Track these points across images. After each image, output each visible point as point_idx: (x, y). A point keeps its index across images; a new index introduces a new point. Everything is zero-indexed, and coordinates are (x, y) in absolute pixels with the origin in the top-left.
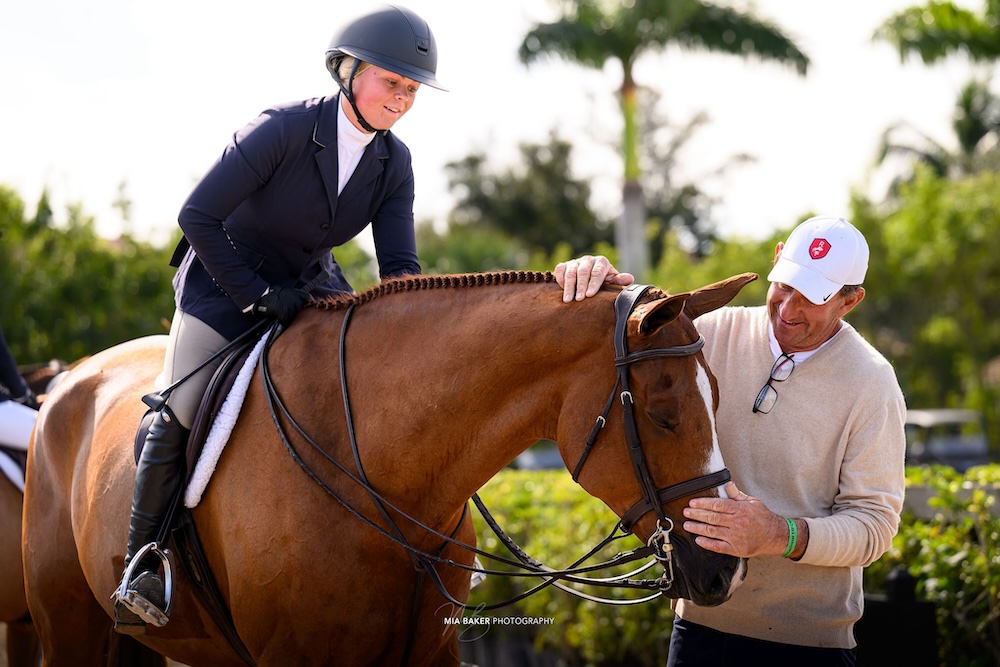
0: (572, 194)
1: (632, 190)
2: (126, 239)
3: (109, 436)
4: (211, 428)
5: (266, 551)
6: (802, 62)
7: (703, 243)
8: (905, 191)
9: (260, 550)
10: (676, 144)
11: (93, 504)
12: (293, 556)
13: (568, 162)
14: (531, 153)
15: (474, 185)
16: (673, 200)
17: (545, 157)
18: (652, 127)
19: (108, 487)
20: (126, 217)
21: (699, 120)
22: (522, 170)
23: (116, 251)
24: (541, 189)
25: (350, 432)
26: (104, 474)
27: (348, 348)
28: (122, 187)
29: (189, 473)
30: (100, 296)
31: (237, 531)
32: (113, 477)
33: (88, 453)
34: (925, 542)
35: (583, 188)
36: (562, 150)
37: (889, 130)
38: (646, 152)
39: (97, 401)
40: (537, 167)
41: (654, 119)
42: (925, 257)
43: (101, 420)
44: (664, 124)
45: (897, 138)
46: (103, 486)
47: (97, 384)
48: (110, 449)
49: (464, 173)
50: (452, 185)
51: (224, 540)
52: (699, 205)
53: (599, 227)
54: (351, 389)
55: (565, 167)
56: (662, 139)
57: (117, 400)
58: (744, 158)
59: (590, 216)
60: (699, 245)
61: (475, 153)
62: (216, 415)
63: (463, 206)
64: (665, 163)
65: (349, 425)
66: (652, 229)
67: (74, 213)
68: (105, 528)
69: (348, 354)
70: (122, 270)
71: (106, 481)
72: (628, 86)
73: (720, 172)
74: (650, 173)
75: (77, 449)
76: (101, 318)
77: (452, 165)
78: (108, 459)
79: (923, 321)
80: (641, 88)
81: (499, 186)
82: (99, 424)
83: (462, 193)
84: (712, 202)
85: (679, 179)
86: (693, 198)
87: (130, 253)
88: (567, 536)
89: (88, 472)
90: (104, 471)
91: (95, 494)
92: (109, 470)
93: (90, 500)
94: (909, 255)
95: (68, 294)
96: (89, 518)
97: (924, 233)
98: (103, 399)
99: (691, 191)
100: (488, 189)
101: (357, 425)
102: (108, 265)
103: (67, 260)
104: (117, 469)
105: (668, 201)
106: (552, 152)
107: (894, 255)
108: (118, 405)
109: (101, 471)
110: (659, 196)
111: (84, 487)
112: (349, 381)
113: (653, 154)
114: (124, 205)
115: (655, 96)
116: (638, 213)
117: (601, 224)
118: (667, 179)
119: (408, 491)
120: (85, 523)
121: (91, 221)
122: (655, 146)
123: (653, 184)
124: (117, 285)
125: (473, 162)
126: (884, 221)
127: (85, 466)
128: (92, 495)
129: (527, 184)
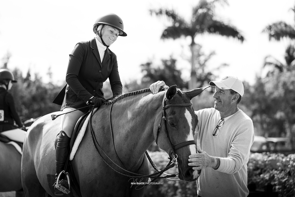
0: (176, 74)
1: (193, 73)
2: (50, 84)
3: (47, 140)
4: (77, 137)
5: (90, 173)
6: (242, 39)
7: (213, 89)
8: (270, 75)
9: (88, 173)
10: (206, 61)
11: (41, 159)
12: (97, 174)
13: (175, 65)
14: (165, 62)
15: (149, 71)
16: (205, 76)
17: (169, 63)
18: (199, 55)
19: (46, 154)
20: (50, 77)
21: (212, 54)
22: (162, 67)
23: (48, 87)
24: (167, 72)
25: (112, 139)
26: (45, 151)
27: (112, 116)
28: (49, 69)
29: (71, 150)
30: (43, 99)
31: (82, 168)
32: (47, 152)
33: (40, 145)
34: (276, 175)
35: (179, 72)
36: (174, 61)
37: (266, 58)
38: (197, 62)
39: (43, 129)
40: (167, 66)
41: (200, 53)
42: (276, 94)
43: (45, 135)
44: (203, 54)
45: (269, 60)
46: (45, 154)
47: (43, 125)
48: (47, 144)
49: (145, 67)
50: (142, 71)
51: (79, 170)
52: (212, 78)
53: (184, 84)
54: (113, 127)
55: (174, 66)
56: (202, 59)
57: (49, 130)
58: (225, 65)
59: (181, 80)
60: (212, 89)
61: (149, 62)
62: (78, 133)
63: (146, 76)
64: (202, 66)
65: (112, 137)
66: (199, 84)
67: (36, 75)
68: (45, 166)
69: (112, 117)
70: (49, 92)
71: (46, 153)
72: (193, 44)
73: (218, 68)
74: (198, 68)
75: (37, 143)
76: (43, 105)
77: (142, 65)
78: (46, 147)
79: (275, 113)
80: (196, 44)
81: (156, 71)
82: (44, 136)
83: (145, 73)
84: (216, 77)
85: (207, 71)
86: (210, 76)
87: (51, 87)
88: (174, 171)
89: (40, 150)
90: (45, 150)
91: (42, 156)
92: (46, 150)
93: (41, 158)
94: (271, 93)
95: (34, 99)
96: (40, 163)
97: (276, 87)
98: (45, 129)
99: (210, 74)
100: (153, 72)
101: (114, 137)
102: (45, 91)
103: (34, 89)
104: (49, 150)
105: (203, 76)
106: (171, 62)
107: (267, 93)
108: (49, 131)
109: (44, 150)
110: (201, 75)
111: (39, 154)
112: (112, 125)
113: (199, 63)
114: (50, 74)
115: (200, 47)
116: (195, 80)
117: (184, 82)
118: (203, 70)
119: (126, 155)
120: (39, 164)
121: (41, 78)
122: (200, 61)
123: (199, 72)
124: (48, 96)
125: (148, 64)
126: (265, 83)
127: (39, 148)
128: (41, 157)
129: (164, 71)
